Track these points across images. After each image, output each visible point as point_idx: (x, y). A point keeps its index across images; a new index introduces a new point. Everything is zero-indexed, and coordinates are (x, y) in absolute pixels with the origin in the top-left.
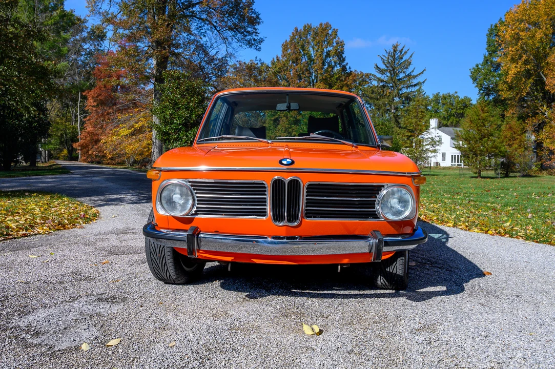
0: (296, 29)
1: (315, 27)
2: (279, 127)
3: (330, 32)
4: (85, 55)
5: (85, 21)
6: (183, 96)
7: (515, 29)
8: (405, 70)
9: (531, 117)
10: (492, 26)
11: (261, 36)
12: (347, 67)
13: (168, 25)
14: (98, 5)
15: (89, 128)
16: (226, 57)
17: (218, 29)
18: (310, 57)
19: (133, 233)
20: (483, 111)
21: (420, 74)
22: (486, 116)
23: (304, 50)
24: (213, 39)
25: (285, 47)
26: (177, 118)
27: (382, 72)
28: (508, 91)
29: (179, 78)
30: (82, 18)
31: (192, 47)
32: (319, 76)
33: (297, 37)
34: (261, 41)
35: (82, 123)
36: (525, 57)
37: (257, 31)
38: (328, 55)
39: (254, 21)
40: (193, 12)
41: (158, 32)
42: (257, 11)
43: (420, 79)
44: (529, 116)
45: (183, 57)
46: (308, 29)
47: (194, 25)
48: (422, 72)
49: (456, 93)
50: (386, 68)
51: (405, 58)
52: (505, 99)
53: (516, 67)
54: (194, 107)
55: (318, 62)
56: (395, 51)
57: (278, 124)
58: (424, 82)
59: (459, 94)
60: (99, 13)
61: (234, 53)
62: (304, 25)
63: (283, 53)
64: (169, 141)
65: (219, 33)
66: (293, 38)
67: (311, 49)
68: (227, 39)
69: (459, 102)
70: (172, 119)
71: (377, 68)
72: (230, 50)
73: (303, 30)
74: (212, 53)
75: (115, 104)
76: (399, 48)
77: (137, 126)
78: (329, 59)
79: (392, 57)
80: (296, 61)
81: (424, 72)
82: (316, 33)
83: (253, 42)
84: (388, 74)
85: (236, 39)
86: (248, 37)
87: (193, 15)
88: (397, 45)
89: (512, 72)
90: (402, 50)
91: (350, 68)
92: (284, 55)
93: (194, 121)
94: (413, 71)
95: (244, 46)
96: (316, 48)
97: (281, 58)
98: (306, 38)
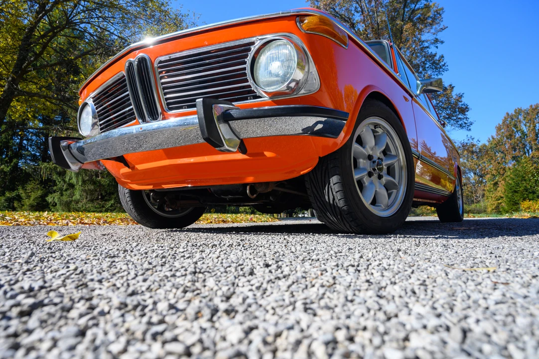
0: (508, 114)
1: (526, 109)
2: (499, 189)
11: (471, 120)
18: (523, 133)
23: (517, 128)
25: (499, 129)
33: (509, 119)
34: (471, 124)
37: (467, 117)
39: (464, 110)
42: (466, 103)
46: (519, 112)
55: (532, 135)
62: (514, 110)
63: (497, 132)
66: (504, 121)
67: (524, 126)
73: (514, 113)
80: (510, 137)
82: (527, 113)
83: (464, 125)
86: (460, 122)
92: (498, 135)
95: (457, 129)
96: (528, 124)
97: (495, 137)
98: (518, 118)
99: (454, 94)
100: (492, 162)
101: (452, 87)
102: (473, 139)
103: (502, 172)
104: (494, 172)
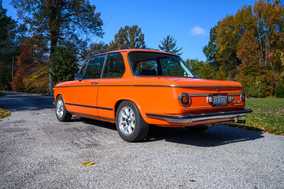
0: (121, 28)
1: (130, 27)
3: (137, 30)
4: (17, 39)
5: (17, 22)
6: (64, 59)
7: (223, 29)
8: (173, 48)
9: (231, 70)
10: (212, 28)
11: (103, 31)
12: (146, 46)
13: (57, 25)
14: (23, 14)
15: (18, 75)
16: (86, 40)
17: (83, 27)
18: (128, 41)
19: (24, 122)
20: (207, 67)
21: (180, 50)
22: (209, 69)
23: (125, 38)
24: (80, 31)
25: (116, 37)
26: (61, 70)
27: (162, 49)
28: (220, 58)
29: (62, 50)
30: (15, 21)
31: (70, 35)
33: (122, 32)
34: (104, 33)
35: (14, 72)
36: (227, 42)
37: (102, 29)
38: (137, 40)
39: (100, 24)
40: (70, 19)
41: (52, 28)
42: (101, 19)
43: (180, 52)
44: (229, 70)
45: (65, 40)
46: (127, 28)
47: (71, 25)
48: (181, 49)
49: (197, 59)
50: (164, 47)
51: (173, 42)
52: (219, 62)
53: (223, 47)
54: (69, 64)
55: (132, 44)
56: (168, 39)
58: (182, 54)
59: (198, 59)
60: (23, 18)
61: (90, 39)
62: (125, 26)
63: (115, 39)
64: (57, 80)
65: (83, 29)
66: (119, 32)
67: (129, 37)
68: (87, 32)
69: (198, 63)
70: (58, 69)
71: (160, 47)
72: (88, 37)
73: (124, 29)
75: (31, 63)
76: (170, 38)
77: (41, 73)
78: (137, 43)
79: (167, 42)
80: (122, 43)
81: (182, 49)
82: (131, 30)
83: (100, 34)
84: (165, 50)
85: (91, 32)
86: (97, 32)
87: (70, 20)
88: (169, 36)
89: (222, 50)
90: (171, 38)
91: (147, 47)
92: (115, 40)
93: (69, 71)
94: (176, 48)
95: (95, 36)
96: (131, 37)
97: (114, 42)
98: (126, 32)
99: (96, 12)
101: (95, 7)
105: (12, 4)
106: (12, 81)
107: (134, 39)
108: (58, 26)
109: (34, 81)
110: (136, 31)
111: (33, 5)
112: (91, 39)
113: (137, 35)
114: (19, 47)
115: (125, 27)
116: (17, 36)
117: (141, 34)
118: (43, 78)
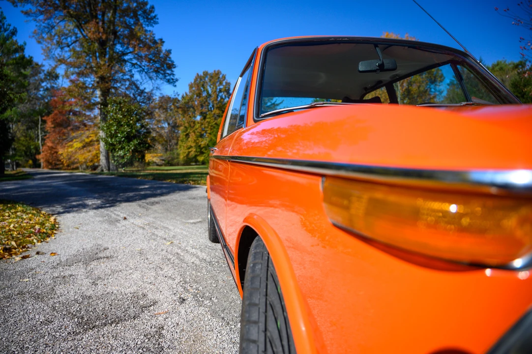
0: (198, 74)
1: (211, 73)
2: (190, 139)
3: (221, 76)
4: (43, 91)
5: (42, 65)
6: (124, 116)
8: (271, 101)
11: (176, 77)
13: (109, 66)
14: (52, 52)
15: (49, 144)
16: (152, 90)
17: (146, 71)
18: (208, 92)
19: (107, 257)
21: (280, 103)
23: (204, 88)
25: (191, 86)
26: (120, 133)
29: (120, 103)
30: (40, 64)
31: (128, 83)
32: (215, 105)
33: (199, 80)
34: (177, 80)
35: (43, 140)
37: (174, 73)
38: (220, 91)
39: (171, 66)
41: (101, 70)
42: (173, 59)
45: (120, 90)
46: (206, 74)
47: (127, 67)
54: (134, 124)
55: (214, 96)
57: (189, 137)
60: (53, 58)
63: (190, 89)
64: (115, 150)
65: (147, 74)
66: (195, 80)
67: (209, 87)
68: (153, 78)
70: (116, 133)
72: (155, 86)
73: (202, 75)
74: (142, 88)
75: (69, 126)
77: (87, 140)
78: (221, 94)
80: (199, 95)
82: (212, 77)
83: (171, 81)
85: (159, 78)
86: (168, 77)
92: (190, 92)
93: (134, 134)
95: (166, 83)
96: (212, 86)
97: (188, 94)
98: (205, 80)
99: (164, 48)
100: (185, 116)
101: (162, 42)
102: (178, 95)
103: (192, 125)
104: (187, 125)
105: (34, 36)
106: (39, 153)
107: (216, 89)
108: (110, 68)
109: (76, 152)
110: (219, 78)
111: (66, 39)
112: (161, 88)
113: (221, 84)
114: (47, 103)
115: (204, 72)
116: (42, 87)
117: (226, 83)
118: (91, 148)
